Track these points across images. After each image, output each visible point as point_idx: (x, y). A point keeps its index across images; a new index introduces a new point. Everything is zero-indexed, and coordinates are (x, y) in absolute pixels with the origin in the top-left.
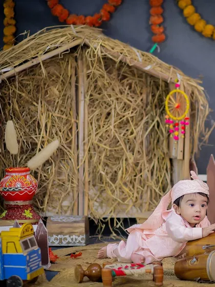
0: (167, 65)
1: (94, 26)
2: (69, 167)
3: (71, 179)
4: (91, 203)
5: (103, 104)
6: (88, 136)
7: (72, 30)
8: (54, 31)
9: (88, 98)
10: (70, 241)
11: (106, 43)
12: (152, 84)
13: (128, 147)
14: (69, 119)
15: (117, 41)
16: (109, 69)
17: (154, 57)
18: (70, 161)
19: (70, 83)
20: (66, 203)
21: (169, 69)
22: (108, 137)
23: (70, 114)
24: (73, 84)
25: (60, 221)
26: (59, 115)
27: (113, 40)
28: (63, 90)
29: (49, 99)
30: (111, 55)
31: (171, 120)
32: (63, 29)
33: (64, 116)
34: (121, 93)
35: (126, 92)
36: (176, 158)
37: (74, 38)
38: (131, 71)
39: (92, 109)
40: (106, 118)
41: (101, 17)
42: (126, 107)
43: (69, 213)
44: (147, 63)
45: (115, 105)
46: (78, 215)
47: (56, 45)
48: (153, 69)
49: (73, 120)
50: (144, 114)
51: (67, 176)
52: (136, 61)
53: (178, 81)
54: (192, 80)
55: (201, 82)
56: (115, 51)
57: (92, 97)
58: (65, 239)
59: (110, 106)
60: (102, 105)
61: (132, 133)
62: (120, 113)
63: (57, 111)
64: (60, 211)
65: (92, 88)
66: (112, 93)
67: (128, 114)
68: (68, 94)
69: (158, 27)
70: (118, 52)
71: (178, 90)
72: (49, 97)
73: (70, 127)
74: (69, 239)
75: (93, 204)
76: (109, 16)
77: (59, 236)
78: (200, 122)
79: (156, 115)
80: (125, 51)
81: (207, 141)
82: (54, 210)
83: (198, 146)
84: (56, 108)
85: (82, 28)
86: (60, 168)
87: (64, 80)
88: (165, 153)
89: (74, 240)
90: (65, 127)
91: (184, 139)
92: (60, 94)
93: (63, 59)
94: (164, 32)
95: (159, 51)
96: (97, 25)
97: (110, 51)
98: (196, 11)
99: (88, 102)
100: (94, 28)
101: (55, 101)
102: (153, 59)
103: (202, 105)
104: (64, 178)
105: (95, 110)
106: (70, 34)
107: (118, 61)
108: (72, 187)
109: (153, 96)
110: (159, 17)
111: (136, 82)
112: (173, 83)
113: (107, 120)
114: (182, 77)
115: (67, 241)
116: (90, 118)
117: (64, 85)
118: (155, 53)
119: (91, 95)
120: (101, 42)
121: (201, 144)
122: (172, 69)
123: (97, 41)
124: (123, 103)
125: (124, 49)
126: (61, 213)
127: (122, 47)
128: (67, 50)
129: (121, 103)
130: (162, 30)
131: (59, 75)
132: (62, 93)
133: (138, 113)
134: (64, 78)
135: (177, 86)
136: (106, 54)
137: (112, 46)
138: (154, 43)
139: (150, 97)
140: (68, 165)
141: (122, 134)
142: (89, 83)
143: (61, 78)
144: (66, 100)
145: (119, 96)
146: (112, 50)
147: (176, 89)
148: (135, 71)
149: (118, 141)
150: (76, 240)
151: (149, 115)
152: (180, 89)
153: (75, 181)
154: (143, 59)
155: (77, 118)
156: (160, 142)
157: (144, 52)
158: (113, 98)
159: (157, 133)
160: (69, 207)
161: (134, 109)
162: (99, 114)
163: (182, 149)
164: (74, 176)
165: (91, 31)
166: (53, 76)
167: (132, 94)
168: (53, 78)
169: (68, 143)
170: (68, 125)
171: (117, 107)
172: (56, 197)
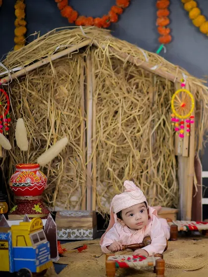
0: (173, 65)
1: (102, 27)
2: (78, 164)
3: (79, 175)
4: (99, 198)
5: (111, 102)
6: (96, 134)
7: (82, 30)
8: (64, 32)
9: (96, 96)
10: (79, 235)
11: (115, 43)
12: (158, 83)
13: (135, 145)
14: (78, 117)
15: (124, 42)
16: (116, 69)
17: (160, 57)
18: (78, 158)
19: (79, 82)
20: (74, 199)
21: (175, 70)
22: (115, 135)
23: (78, 112)
24: (82, 83)
25: (68, 215)
26: (68, 113)
27: (121, 41)
28: (72, 89)
29: (58, 97)
30: (119, 56)
31: (177, 119)
32: (73, 30)
33: (73, 115)
34: (128, 92)
35: (133, 91)
36: (181, 155)
37: (83, 39)
38: (138, 71)
39: (99, 107)
40: (114, 116)
41: (109, 18)
42: (133, 106)
43: (77, 208)
44: (154, 63)
45: (122, 104)
46: (86, 209)
47: (66, 46)
48: (160, 69)
49: (82, 118)
50: (151, 113)
51: (75, 171)
52: (143, 61)
53: (183, 81)
54: (197, 80)
55: (206, 82)
56: (123, 51)
57: (100, 96)
58: (74, 233)
59: (117, 105)
60: (110, 104)
61: (139, 131)
62: (127, 111)
63: (66, 110)
64: (69, 206)
65: (100, 87)
66: (119, 92)
67: (135, 113)
68: (77, 93)
69: (164, 28)
70: (125, 53)
71: (183, 89)
72: (59, 95)
73: (79, 125)
74: (77, 233)
75: (101, 200)
76: (117, 18)
77: (68, 230)
78: (205, 121)
79: (162, 114)
80: (133, 51)
82: (63, 205)
83: (203, 143)
84: (65, 106)
85: (91, 29)
86: (68, 164)
87: (73, 80)
88: (171, 150)
89: (82, 234)
90: (74, 125)
91: (189, 136)
92: (69, 93)
93: (72, 59)
94: (170, 34)
95: (165, 51)
96: (105, 26)
97: (118, 51)
98: (202, 13)
99: (96, 100)
100: (102, 29)
101: (64, 100)
102: (159, 60)
103: (207, 104)
104: (73, 174)
105: (102, 108)
106: (79, 35)
107: (125, 61)
108: (81, 183)
109: (159, 95)
110: (165, 19)
111: (142, 82)
112: (179, 83)
113: (115, 118)
114: (187, 77)
115: (75, 235)
116: (98, 116)
117: (73, 84)
118: (161, 54)
119: (99, 94)
120: (109, 42)
121: (206, 141)
122: (178, 69)
123: (105, 42)
124: (130, 102)
125: (131, 49)
127: (129, 48)
128: (76, 51)
129: (128, 101)
130: (168, 31)
131: (68, 74)
132: (71, 92)
133: (145, 111)
134: (73, 78)
135: (183, 85)
136: (114, 54)
137: (120, 46)
138: (161, 43)
139: (156, 97)
140: (77, 161)
141: (129, 132)
142: (97, 82)
143: (70, 77)
144: (75, 99)
145: (126, 95)
146: (119, 50)
147: (181, 88)
148: (142, 71)
149: (126, 139)
150: (84, 234)
151: (155, 114)
152: (185, 88)
153: (83, 177)
154: (150, 60)
155: (85, 116)
156: (166, 140)
157: (151, 53)
158: (121, 97)
159: (163, 130)
160: (77, 202)
161: (141, 108)
162: (107, 113)
163: (187, 147)
164: (82, 172)
165: (100, 32)
166: (62, 76)
167: (139, 93)
168: (62, 78)
169: (76, 140)
170: (76, 123)
171: (124, 105)
172: (64, 192)
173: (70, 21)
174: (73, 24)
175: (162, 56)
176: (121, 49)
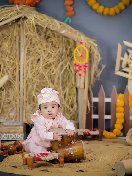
0: (75, 30)
1: (30, 6)
2: (14, 92)
3: (15, 99)
4: (27, 114)
5: (36, 53)
6: (26, 73)
7: (17, 7)
8: (6, 8)
9: (26, 50)
10: (14, 137)
11: (38, 16)
12: (65, 42)
13: (50, 80)
14: (15, 63)
15: (44, 15)
16: (39, 33)
18: (14, 88)
19: (15, 41)
20: (12, 114)
21: (76, 33)
22: (38, 74)
23: (15, 59)
24: (17, 41)
25: (8, 125)
26: (8, 60)
27: (42, 14)
28: (11, 45)
29: (2, 50)
30: (41, 24)
31: (77, 64)
32: (12, 7)
33: (11, 61)
34: (47, 47)
35: (50, 47)
36: (80, 87)
37: (18, 13)
38: (53, 34)
39: (28, 57)
40: (37, 62)
42: (49, 56)
43: (14, 120)
44: (63, 29)
46: (19, 121)
47: (7, 17)
48: (66, 33)
49: (17, 64)
50: (61, 60)
51: (13, 97)
52: (56, 28)
53: (82, 40)
54: (90, 40)
55: (96, 41)
57: (28, 50)
58: (11, 136)
59: (40, 55)
60: (35, 55)
61: (53, 72)
62: (46, 59)
63: (7, 57)
64: (8, 118)
65: (29, 44)
66: (41, 47)
67: (51, 60)
68: (14, 47)
69: (70, 7)
70: (45, 22)
71: (81, 46)
73: (15, 68)
74: (13, 136)
75: (29, 115)
77: (8, 134)
78: (95, 66)
79: (68, 61)
80: (49, 21)
81: (99, 78)
82: (5, 118)
83: (93, 80)
85: (23, 7)
86: (8, 92)
87: (12, 39)
88: (73, 84)
89: (17, 137)
90: (12, 68)
91: (85, 76)
92: (9, 47)
93: (11, 26)
94: (73, 10)
95: (70, 21)
96: (32, 5)
97: (40, 21)
99: (26, 52)
101: (6, 52)
102: (66, 26)
103: (96, 55)
104: (11, 99)
105: (30, 57)
106: (16, 10)
107: (45, 27)
108: (16, 105)
109: (66, 49)
110: (70, 1)
111: (56, 41)
112: (78, 41)
114: (84, 38)
115: (12, 137)
116: (27, 62)
117: (12, 42)
118: (68, 23)
119: (28, 48)
120: (34, 16)
121: (96, 79)
122: (78, 33)
123: (32, 15)
124: (48, 53)
125: (49, 20)
126: (9, 120)
127: (47, 19)
128: (14, 21)
129: (46, 53)
131: (8, 35)
132: (11, 46)
133: (57, 59)
134: (12, 37)
135: (81, 43)
136: (38, 23)
137: (42, 18)
138: (67, 16)
139: (64, 50)
140: (14, 90)
141: (47, 73)
142: (27, 41)
143: (10, 37)
144: (13, 51)
145: (45, 49)
148: (56, 34)
149: (45, 77)
150: (18, 136)
151: (64, 61)
152: (83, 45)
153: (18, 101)
154: (60, 27)
155: (19, 62)
156: (70, 77)
157: (61, 23)
158: (42, 50)
159: (68, 72)
160: (14, 116)
161: (55, 57)
162: (33, 60)
163: (83, 82)
164: (17, 97)
165: (29, 9)
166: (5, 36)
167: (53, 48)
168: (5, 38)
169: (13, 77)
170: (14, 66)
171: (44, 55)
172: (6, 110)
173: (10, 2)
174: (12, 4)
175: (68, 24)
176: (42, 20)
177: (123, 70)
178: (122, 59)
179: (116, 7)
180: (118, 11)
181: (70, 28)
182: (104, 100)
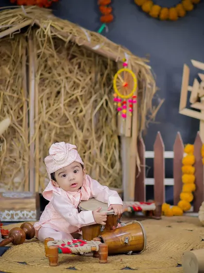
0: (115, 45)
1: (44, 7)
2: (20, 144)
3: (22, 156)
4: (42, 179)
5: (53, 82)
6: (39, 114)
7: (23, 10)
8: (5, 12)
9: (38, 77)
10: (22, 216)
11: (56, 23)
12: (100, 63)
13: (77, 125)
14: (21, 98)
15: (66, 22)
16: (58, 49)
17: (102, 36)
18: (20, 138)
19: (21, 63)
20: (17, 180)
21: (117, 49)
22: (58, 115)
23: (21, 93)
24: (24, 63)
25: (11, 197)
26: (10, 94)
27: (63, 20)
28: (14, 69)
29: (0, 78)
30: (61, 35)
31: (119, 98)
32: (14, 10)
33: (15, 95)
34: (71, 72)
35: (75, 71)
36: (124, 136)
37: (24, 18)
38: (80, 51)
39: (42, 88)
40: (56, 97)
42: (75, 86)
43: (20, 189)
44: (96, 42)
45: (65, 84)
46: (29, 190)
47: (7, 26)
48: (102, 49)
49: (24, 99)
50: (93, 92)
51: (18, 152)
52: (84, 41)
53: (126, 60)
54: (140, 59)
55: (148, 61)
56: (64, 31)
57: (42, 77)
58: (17, 214)
59: (60, 85)
60: (53, 84)
61: (81, 111)
62: (69, 91)
63: (8, 90)
64: (12, 187)
65: (43, 67)
66: (61, 72)
67: (78, 93)
68: (19, 74)
69: (106, 7)
70: (67, 32)
71: (125, 69)
72: (1, 76)
73: (21, 106)
74: (20, 215)
75: (44, 181)
77: (11, 212)
78: (147, 101)
79: (105, 93)
80: (74, 31)
81: (154, 119)
82: (6, 186)
83: (145, 123)
84: (7, 87)
85: (32, 9)
86: (11, 145)
87: (15, 60)
88: (114, 130)
89: (25, 215)
90: (16, 106)
91: (132, 117)
92: (11, 74)
93: (13, 39)
94: (112, 13)
95: (107, 30)
96: (47, 6)
99: (38, 81)
100: (44, 9)
101: (6, 81)
102: (101, 39)
103: (149, 84)
104: (16, 155)
105: (45, 88)
106: (20, 15)
107: (67, 40)
108: (24, 164)
109: (102, 75)
111: (85, 62)
112: (121, 62)
113: (57, 98)
114: (130, 56)
115: (18, 217)
116: (40, 97)
117: (15, 64)
118: (103, 33)
119: (41, 74)
120: (51, 22)
121: (149, 121)
122: (120, 49)
123: (47, 21)
124: (72, 82)
125: (73, 29)
126: (13, 189)
127: (71, 27)
128: (18, 31)
129: (70, 81)
130: (110, 11)
131: (8, 53)
132: (14, 72)
133: (87, 91)
134: (15, 58)
135: (125, 65)
136: (56, 34)
137: (62, 26)
138: (103, 22)
139: (99, 76)
140: (20, 142)
141: (71, 113)
142: (39, 62)
143: (12, 58)
144: (17, 80)
145: (69, 75)
146: (61, 30)
147: (124, 67)
148: (84, 51)
149: (68, 119)
150: (27, 215)
151: (98, 94)
152: (127, 67)
153: (26, 158)
154: (92, 39)
155: (28, 96)
156: (109, 119)
157: (94, 33)
158: (63, 77)
159: (106, 111)
160: (20, 183)
161: (83, 88)
162: (50, 93)
163: (130, 127)
164: (25, 153)
165: (41, 12)
166: (4, 56)
167: (81, 73)
168: (4, 58)
169: (19, 121)
170: (19, 103)
171: (66, 85)
172: (7, 173)
173: (12, 1)
174: (15, 4)
175: (104, 35)
176: (62, 29)
177: (193, 106)
178: (190, 88)
179: (179, 7)
180: (182, 13)
181: (108, 41)
182: (162, 155)
